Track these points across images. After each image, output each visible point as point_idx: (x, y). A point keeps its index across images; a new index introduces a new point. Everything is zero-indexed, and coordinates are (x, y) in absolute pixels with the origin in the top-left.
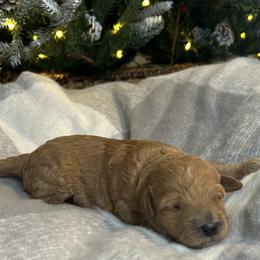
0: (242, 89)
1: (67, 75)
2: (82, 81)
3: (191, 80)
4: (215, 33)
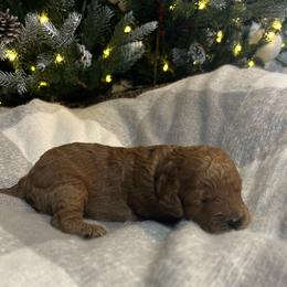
0: (241, 87)
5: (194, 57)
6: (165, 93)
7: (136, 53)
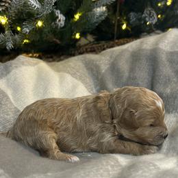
1: (41, 54)
2: (52, 57)
3: (143, 48)
4: (144, 15)
5: (147, 19)
6: (123, 51)
7: (100, 16)
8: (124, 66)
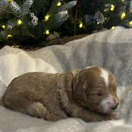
1: (20, 46)
2: (29, 48)
4: (95, 17)
5: (97, 20)
8: (83, 54)
